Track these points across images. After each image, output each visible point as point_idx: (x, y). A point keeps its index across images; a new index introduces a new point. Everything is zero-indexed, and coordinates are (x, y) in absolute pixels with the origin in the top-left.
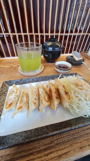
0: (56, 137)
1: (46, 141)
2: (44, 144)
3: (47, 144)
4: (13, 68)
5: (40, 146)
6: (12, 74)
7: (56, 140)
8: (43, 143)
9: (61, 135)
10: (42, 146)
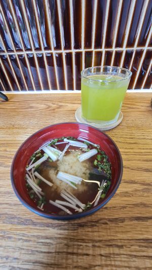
0: (101, 260)
1: (79, 261)
2: (75, 264)
3: (81, 266)
4: (50, 110)
5: (67, 264)
6: (47, 120)
7: (99, 266)
8: (73, 262)
9: (110, 260)
10: (71, 266)
